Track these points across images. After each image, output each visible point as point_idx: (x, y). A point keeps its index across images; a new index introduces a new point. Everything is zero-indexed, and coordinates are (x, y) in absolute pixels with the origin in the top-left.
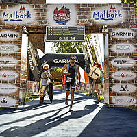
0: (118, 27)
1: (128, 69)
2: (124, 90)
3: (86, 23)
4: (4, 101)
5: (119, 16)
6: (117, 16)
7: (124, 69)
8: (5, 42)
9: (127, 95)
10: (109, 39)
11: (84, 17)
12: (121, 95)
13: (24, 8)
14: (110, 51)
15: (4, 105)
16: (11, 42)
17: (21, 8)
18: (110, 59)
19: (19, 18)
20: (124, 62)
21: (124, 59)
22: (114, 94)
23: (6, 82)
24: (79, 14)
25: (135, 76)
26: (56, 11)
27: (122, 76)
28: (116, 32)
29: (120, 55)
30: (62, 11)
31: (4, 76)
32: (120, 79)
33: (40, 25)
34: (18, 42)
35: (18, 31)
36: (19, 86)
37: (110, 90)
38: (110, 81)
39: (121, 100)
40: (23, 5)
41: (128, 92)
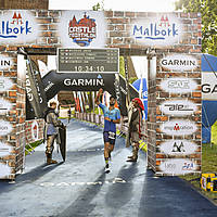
0: (171, 51)
1: (186, 118)
2: (179, 150)
3: (122, 43)
5: (174, 33)
6: (171, 33)
7: (180, 118)
9: (182, 157)
10: (158, 70)
11: (119, 34)
12: (174, 157)
13: (20, 17)
17: (15, 17)
18: (159, 102)
19: (12, 34)
20: (179, 108)
21: (180, 102)
22: (164, 157)
24: (111, 28)
26: (73, 23)
27: (177, 128)
28: (168, 58)
29: (173, 96)
32: (173, 133)
33: (48, 45)
34: (12, 74)
35: (12, 55)
36: (14, 144)
37: (158, 150)
38: (158, 137)
39: (174, 166)
40: (18, 12)
41: (185, 154)
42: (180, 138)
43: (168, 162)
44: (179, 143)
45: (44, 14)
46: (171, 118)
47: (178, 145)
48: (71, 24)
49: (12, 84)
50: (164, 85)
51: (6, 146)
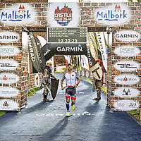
0: (122, 28)
1: (131, 73)
2: (127, 94)
3: (89, 23)
4: (6, 104)
5: (124, 16)
6: (122, 16)
7: (128, 73)
8: (5, 44)
9: (129, 99)
10: (113, 41)
11: (87, 18)
12: (123, 99)
13: (23, 8)
15: (6, 108)
16: (11, 44)
17: (20, 8)
18: (114, 63)
22: (116, 98)
23: (7, 85)
24: (82, 14)
26: (57, 11)
27: (125, 80)
28: (120, 33)
30: (63, 11)
31: (5, 79)
32: (123, 83)
33: (41, 25)
34: (19, 44)
35: (17, 32)
36: (20, 89)
37: (112, 94)
38: (113, 85)
39: (123, 105)
40: (22, 4)
41: (131, 97)
42: (127, 86)
43: (120, 102)
44: (127, 89)
45: (39, 6)
46: (122, 73)
47: (127, 91)
48: (56, 12)
49: (19, 51)
50: (117, 51)
51: (15, 90)
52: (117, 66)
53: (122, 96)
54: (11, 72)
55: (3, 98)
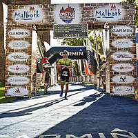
0: (118, 24)
1: (127, 62)
3: (89, 21)
4: (18, 91)
5: (119, 14)
7: (123, 62)
8: (17, 39)
9: (125, 85)
10: (110, 35)
11: (88, 16)
12: (120, 85)
13: (33, 8)
14: (110, 46)
16: (22, 39)
17: (31, 9)
18: (111, 53)
20: (123, 56)
21: (123, 53)
22: (115, 84)
23: (19, 74)
25: (133, 68)
26: (62, 11)
27: (122, 68)
28: (116, 28)
29: (119, 50)
30: (67, 10)
31: (17, 69)
33: (48, 23)
34: (29, 39)
35: (28, 29)
36: (30, 77)
37: (111, 81)
38: (111, 73)
39: (120, 90)
40: (32, 6)
41: (127, 83)
42: (124, 74)
43: (117, 87)
45: (47, 7)
46: (119, 62)
47: (123, 78)
51: (26, 78)
52: (114, 57)
53: (119, 83)
54: (23, 63)
55: (15, 86)
